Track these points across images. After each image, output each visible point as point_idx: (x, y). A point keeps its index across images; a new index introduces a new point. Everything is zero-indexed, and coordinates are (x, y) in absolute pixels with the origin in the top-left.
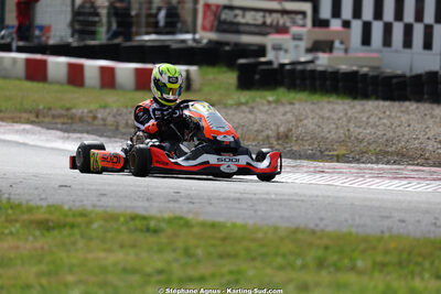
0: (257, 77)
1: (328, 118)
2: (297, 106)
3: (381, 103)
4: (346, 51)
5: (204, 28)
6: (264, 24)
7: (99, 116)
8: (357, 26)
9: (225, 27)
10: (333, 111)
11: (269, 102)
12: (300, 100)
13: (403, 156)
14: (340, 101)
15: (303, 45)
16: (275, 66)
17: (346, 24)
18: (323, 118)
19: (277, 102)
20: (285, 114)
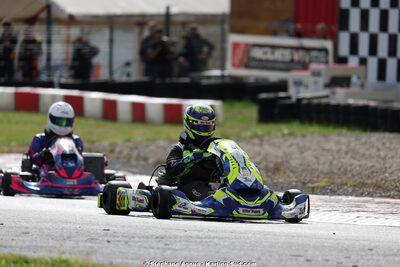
0: (276, 111)
1: (328, 151)
2: (308, 138)
3: (388, 135)
4: (362, 86)
5: (234, 65)
6: (292, 61)
7: (118, 149)
8: (373, 63)
9: (254, 63)
10: (338, 143)
11: (284, 135)
12: (312, 133)
13: (379, 187)
14: (349, 133)
15: (322, 81)
16: (293, 100)
17: (363, 61)
18: (324, 149)
19: (292, 134)
20: (290, 146)
